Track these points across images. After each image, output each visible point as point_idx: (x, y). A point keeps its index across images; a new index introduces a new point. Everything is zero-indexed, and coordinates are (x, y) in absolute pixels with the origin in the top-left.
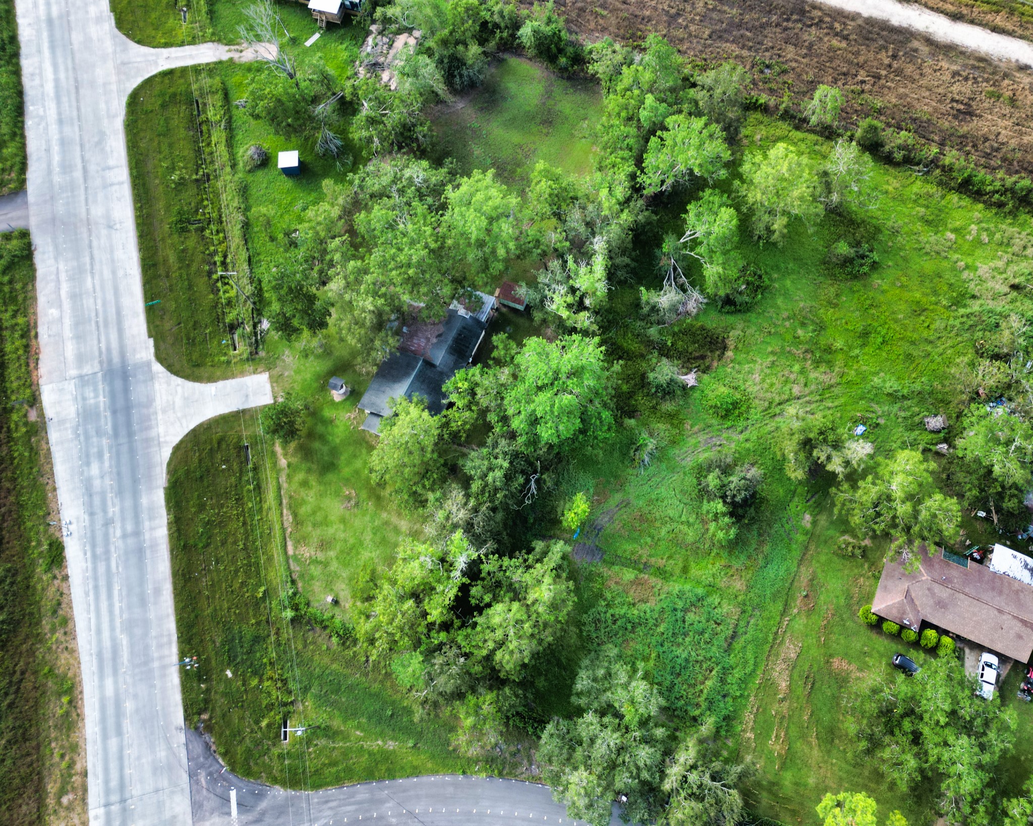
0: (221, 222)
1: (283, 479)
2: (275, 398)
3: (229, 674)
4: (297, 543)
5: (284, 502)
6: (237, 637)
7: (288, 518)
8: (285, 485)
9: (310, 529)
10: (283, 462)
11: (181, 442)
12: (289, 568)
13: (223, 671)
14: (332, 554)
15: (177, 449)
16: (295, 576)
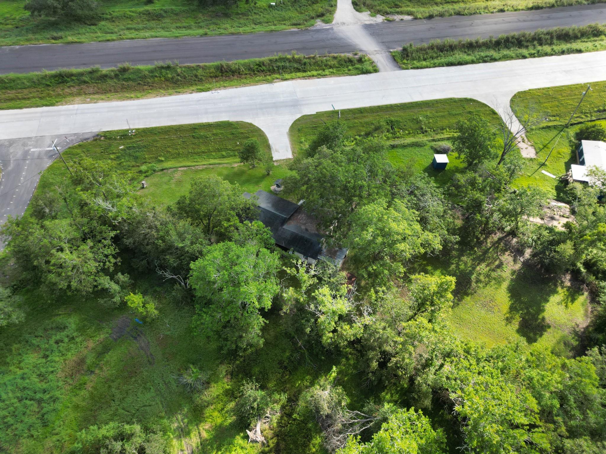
0: (394, 138)
1: (225, 165)
2: (276, 161)
3: (122, 147)
4: (185, 171)
5: (211, 166)
6: (140, 150)
7: (200, 168)
8: (221, 166)
9: (191, 176)
10: (236, 165)
11: (254, 126)
12: (171, 168)
13: (124, 145)
14: (173, 186)
15: (251, 124)
16: (165, 171)
